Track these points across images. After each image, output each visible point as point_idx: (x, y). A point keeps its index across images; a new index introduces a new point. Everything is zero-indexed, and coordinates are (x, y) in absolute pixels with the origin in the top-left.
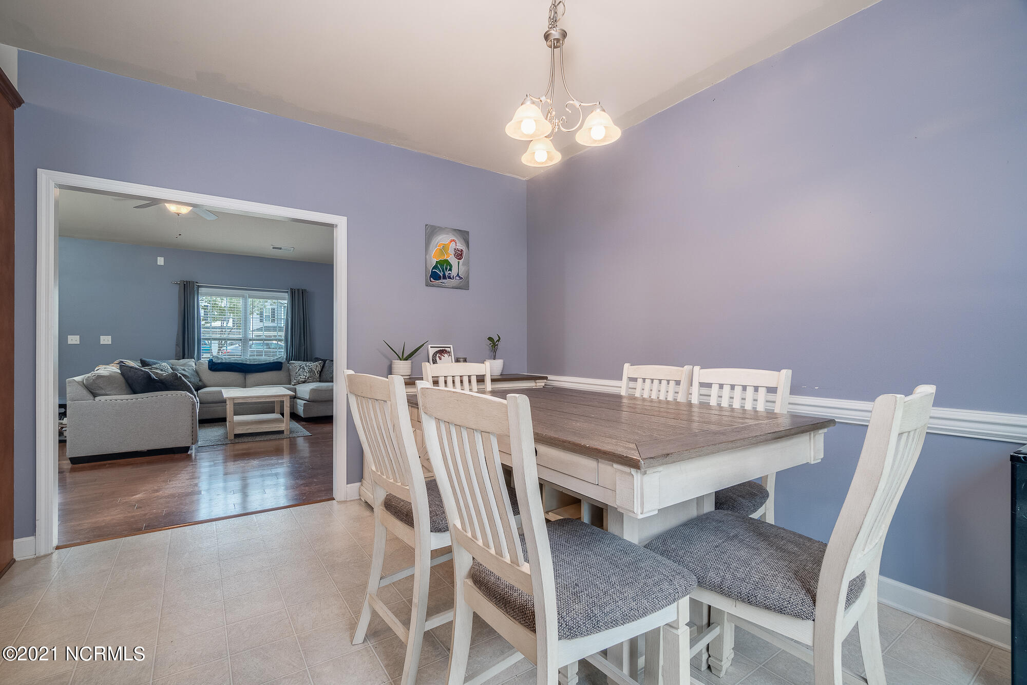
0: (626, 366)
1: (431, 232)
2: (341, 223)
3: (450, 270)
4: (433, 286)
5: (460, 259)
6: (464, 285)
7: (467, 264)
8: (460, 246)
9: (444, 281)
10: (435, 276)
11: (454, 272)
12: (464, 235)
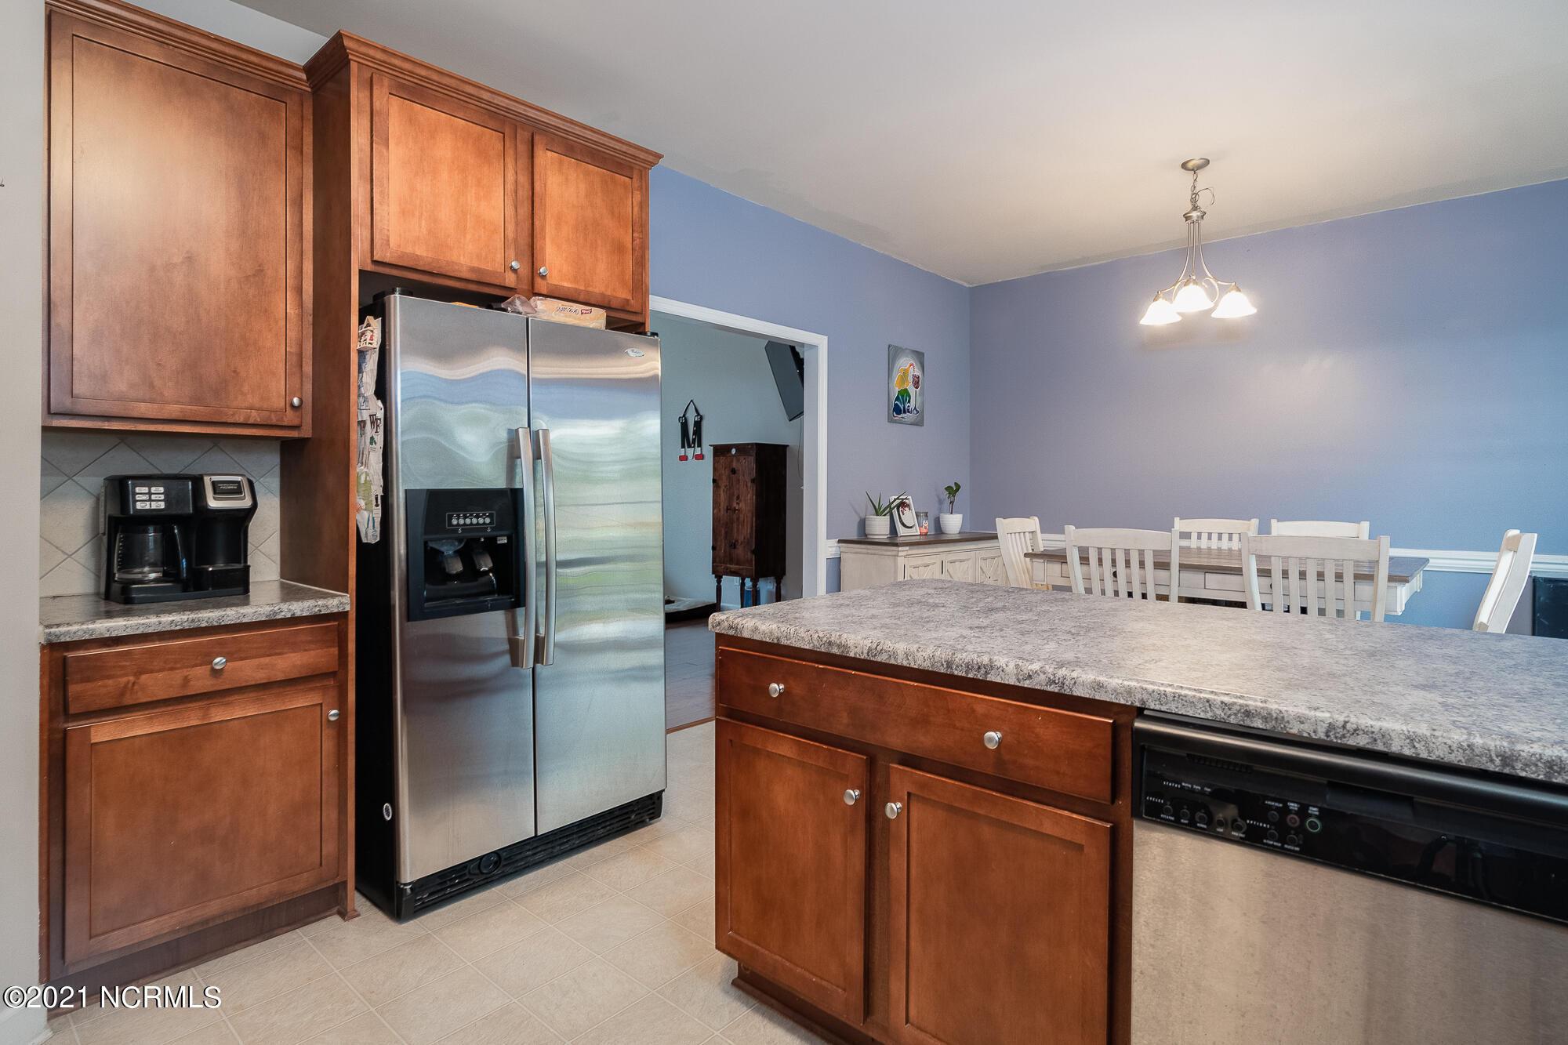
0: (1177, 520)
1: (894, 353)
2: (821, 341)
3: (909, 402)
4: (895, 422)
5: (917, 388)
6: (919, 423)
7: (922, 394)
8: (918, 373)
9: (904, 415)
10: (897, 410)
11: (912, 405)
12: (919, 356)
